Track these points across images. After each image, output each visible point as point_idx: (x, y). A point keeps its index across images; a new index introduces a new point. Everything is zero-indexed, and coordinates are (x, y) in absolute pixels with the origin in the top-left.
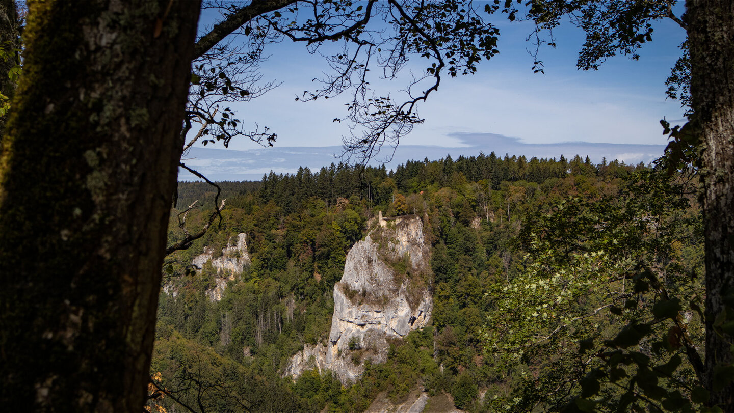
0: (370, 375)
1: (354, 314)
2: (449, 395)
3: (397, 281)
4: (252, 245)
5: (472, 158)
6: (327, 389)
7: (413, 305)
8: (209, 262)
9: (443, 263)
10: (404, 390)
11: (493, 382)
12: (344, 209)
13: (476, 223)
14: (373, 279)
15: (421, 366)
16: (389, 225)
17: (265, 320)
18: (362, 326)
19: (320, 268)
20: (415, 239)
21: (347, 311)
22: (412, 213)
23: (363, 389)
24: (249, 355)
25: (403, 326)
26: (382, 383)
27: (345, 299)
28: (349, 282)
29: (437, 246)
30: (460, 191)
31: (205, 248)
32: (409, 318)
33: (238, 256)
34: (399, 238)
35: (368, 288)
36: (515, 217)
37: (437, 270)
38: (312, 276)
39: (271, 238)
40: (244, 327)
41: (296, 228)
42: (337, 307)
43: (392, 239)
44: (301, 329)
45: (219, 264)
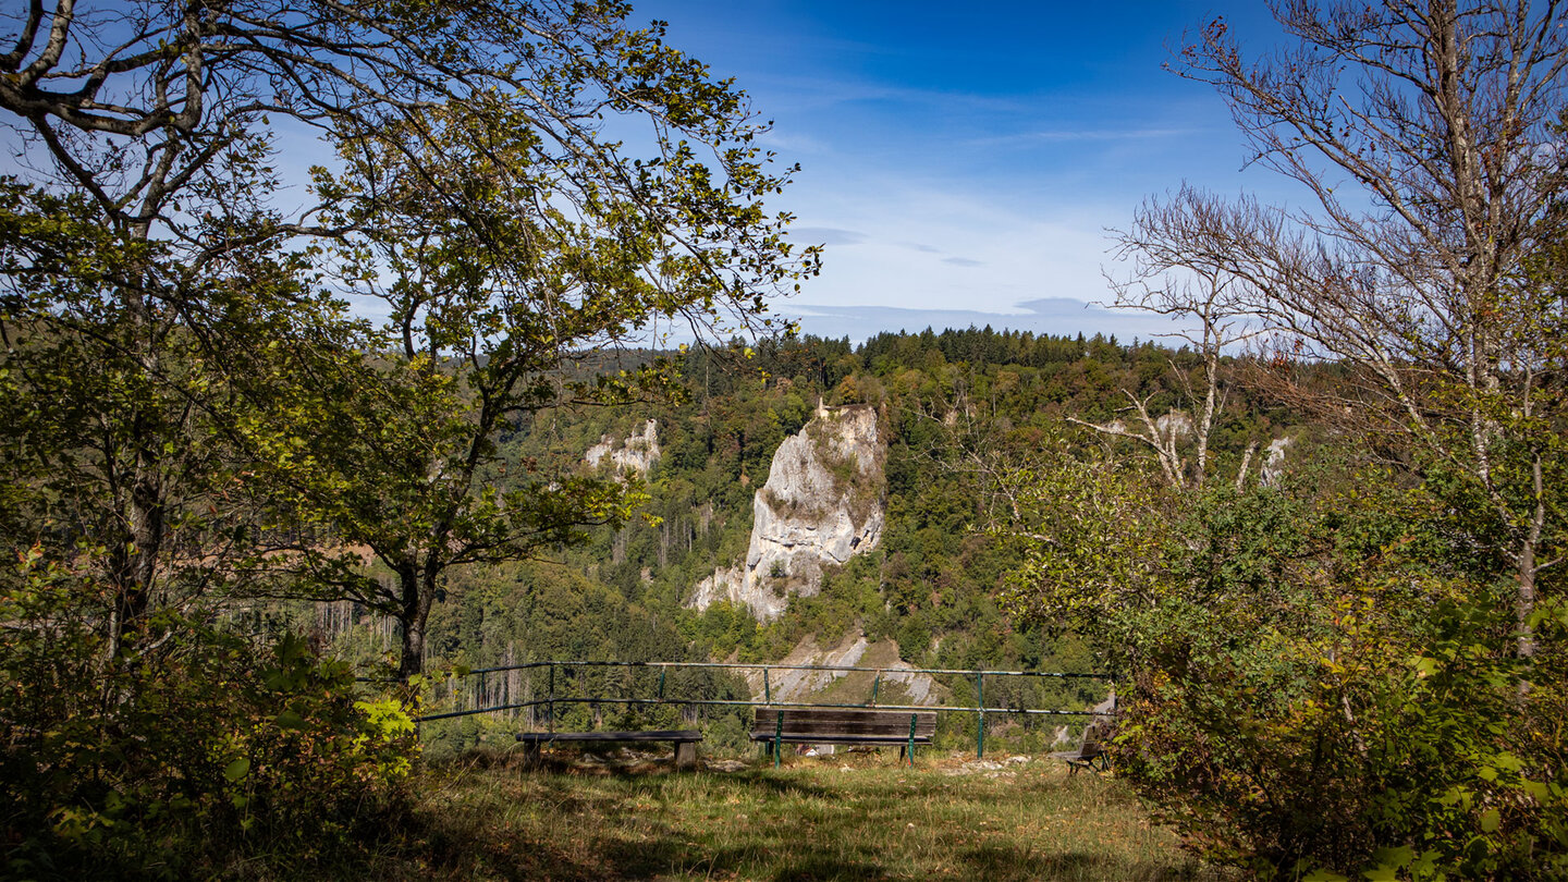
0: (794, 611)
1: (779, 531)
2: (894, 642)
3: (838, 489)
4: (663, 435)
5: (961, 332)
6: (738, 628)
7: (858, 522)
8: (608, 455)
9: (901, 469)
10: (837, 632)
11: (953, 628)
12: (785, 392)
13: (951, 419)
14: (807, 486)
15: (862, 602)
16: (832, 417)
17: (671, 534)
18: (790, 546)
19: (748, 468)
20: (865, 436)
21: (770, 526)
22: (863, 402)
23: (783, 630)
24: (648, 579)
25: (842, 550)
26: (810, 622)
27: (768, 511)
28: (775, 489)
29: (895, 446)
30: (932, 375)
31: (603, 437)
32: (850, 540)
33: (644, 448)
34: (843, 434)
35: (800, 498)
36: (1003, 411)
37: (892, 478)
38: (737, 479)
39: (689, 428)
40: (644, 541)
41: (721, 416)
42: (758, 521)
43: (835, 436)
44: (714, 545)
45: (620, 458)
